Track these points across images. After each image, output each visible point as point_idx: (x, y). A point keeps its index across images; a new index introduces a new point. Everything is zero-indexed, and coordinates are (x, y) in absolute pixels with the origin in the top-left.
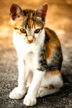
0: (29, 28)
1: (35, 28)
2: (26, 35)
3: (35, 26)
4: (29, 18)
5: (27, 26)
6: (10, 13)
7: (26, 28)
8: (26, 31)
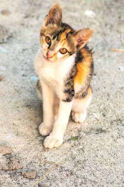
0: (57, 40)
1: (63, 45)
2: (49, 48)
3: (64, 43)
4: (64, 31)
5: (57, 37)
6: (48, 14)
7: (54, 38)
8: (51, 42)
